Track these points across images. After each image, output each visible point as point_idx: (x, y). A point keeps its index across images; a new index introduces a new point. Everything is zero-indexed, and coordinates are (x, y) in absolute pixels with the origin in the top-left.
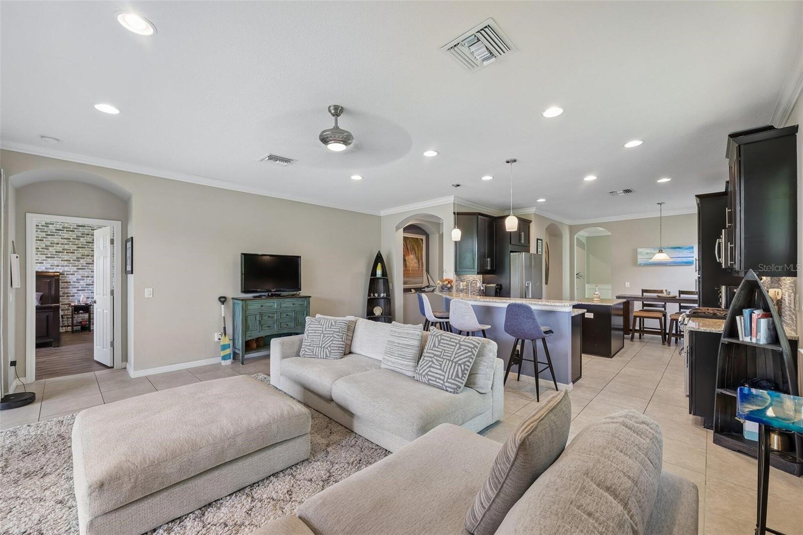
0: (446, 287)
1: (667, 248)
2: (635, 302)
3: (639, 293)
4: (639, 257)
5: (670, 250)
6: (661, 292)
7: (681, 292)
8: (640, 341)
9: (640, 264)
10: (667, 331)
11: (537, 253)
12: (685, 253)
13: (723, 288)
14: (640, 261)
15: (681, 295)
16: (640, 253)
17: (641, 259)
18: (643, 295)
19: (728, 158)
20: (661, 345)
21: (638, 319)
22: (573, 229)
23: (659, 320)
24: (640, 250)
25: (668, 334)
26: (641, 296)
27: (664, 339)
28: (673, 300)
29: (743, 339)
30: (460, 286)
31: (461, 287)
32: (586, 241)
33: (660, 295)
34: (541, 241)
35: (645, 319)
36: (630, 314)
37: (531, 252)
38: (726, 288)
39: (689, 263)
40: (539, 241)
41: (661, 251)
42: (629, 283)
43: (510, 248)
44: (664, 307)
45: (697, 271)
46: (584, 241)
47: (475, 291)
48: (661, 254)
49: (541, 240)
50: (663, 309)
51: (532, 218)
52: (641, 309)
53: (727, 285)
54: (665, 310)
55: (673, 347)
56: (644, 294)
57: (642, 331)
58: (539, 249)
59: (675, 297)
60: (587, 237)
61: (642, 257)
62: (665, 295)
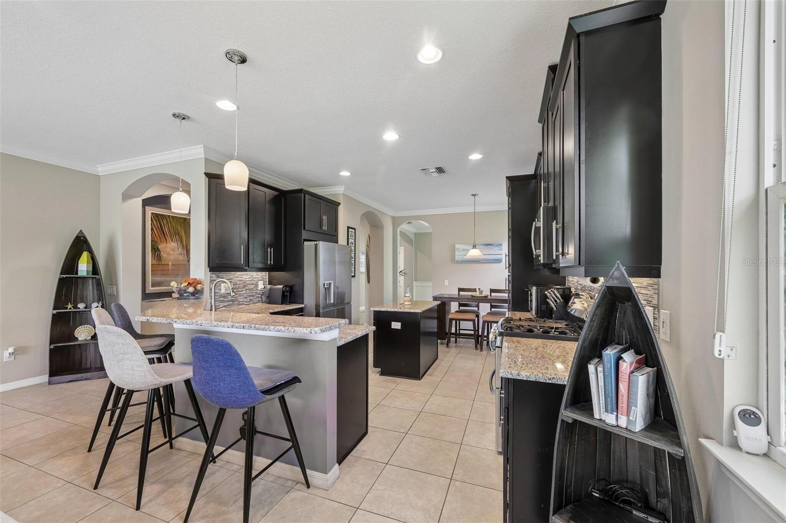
0: (186, 293)
1: (481, 245)
2: (452, 303)
3: (455, 292)
4: (457, 253)
5: (485, 247)
6: (475, 290)
7: (492, 291)
8: (456, 346)
9: (458, 261)
10: (480, 334)
11: (348, 244)
12: (495, 250)
13: (534, 290)
14: (457, 258)
15: (492, 293)
16: (458, 249)
17: (458, 257)
18: (459, 294)
19: (541, 123)
20: (474, 351)
21: (454, 322)
22: (396, 222)
23: (472, 322)
24: (457, 246)
25: (480, 336)
26: (457, 297)
27: (477, 342)
28: (485, 299)
29: (600, 415)
30: (220, 290)
31: (223, 291)
32: (414, 237)
33: (473, 294)
34: (354, 231)
35: (461, 322)
36: (446, 316)
37: (339, 243)
38: (537, 289)
39: (499, 261)
40: (350, 230)
41: (474, 247)
42: (447, 281)
43: (305, 235)
44: (478, 306)
45: (507, 269)
46: (412, 237)
47: (253, 296)
48: (474, 250)
49: (355, 229)
50: (476, 309)
51: (340, 200)
52: (458, 309)
53: (537, 285)
54: (478, 309)
55: (484, 352)
56: (461, 293)
57: (457, 335)
58: (350, 241)
59: (486, 297)
60: (415, 233)
61: (460, 253)
62: (477, 294)
